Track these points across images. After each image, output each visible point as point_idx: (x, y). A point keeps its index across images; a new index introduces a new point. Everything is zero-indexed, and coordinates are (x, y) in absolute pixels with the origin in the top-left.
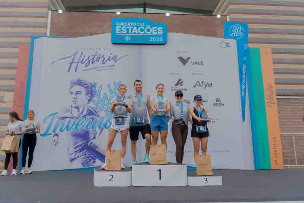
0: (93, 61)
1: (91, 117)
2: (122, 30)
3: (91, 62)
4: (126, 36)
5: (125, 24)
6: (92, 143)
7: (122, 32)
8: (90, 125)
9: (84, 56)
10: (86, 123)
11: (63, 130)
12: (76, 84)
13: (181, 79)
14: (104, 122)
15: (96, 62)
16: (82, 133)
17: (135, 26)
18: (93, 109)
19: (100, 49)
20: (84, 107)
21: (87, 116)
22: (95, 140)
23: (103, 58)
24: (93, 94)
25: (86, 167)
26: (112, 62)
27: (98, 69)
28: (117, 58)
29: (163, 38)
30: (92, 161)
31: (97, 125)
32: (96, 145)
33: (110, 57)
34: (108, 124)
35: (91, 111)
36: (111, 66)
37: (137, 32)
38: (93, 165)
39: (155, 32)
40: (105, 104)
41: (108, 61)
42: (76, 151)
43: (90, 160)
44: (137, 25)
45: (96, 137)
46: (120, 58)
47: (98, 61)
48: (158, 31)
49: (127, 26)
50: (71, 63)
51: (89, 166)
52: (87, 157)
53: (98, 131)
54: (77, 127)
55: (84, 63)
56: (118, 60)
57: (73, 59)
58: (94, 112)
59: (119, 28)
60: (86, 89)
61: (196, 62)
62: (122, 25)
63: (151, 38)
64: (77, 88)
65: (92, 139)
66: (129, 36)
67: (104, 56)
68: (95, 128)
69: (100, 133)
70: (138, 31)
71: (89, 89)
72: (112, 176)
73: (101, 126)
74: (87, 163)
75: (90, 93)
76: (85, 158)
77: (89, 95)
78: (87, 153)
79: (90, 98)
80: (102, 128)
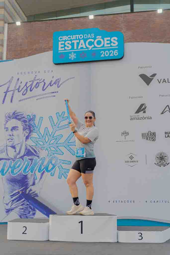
0: (31, 89)
1: (30, 157)
2: (66, 46)
3: (29, 89)
4: (70, 53)
5: (69, 38)
6: (31, 190)
7: (66, 48)
8: (28, 168)
9: (21, 82)
10: (23, 166)
12: (12, 118)
13: (143, 104)
15: (35, 88)
16: (19, 178)
17: (82, 39)
18: (32, 148)
19: (39, 72)
20: (21, 146)
21: (25, 156)
22: (34, 186)
24: (32, 129)
26: (54, 88)
27: (38, 97)
28: (61, 83)
29: (118, 52)
30: (31, 213)
31: (37, 168)
33: (52, 81)
34: (51, 166)
35: (29, 150)
36: (53, 93)
37: (85, 47)
39: (107, 44)
40: (47, 141)
41: (49, 85)
42: (13, 201)
43: (30, 212)
44: (85, 38)
45: (36, 183)
46: (63, 82)
47: (38, 86)
48: (111, 42)
49: (71, 40)
50: (6, 93)
52: (27, 208)
53: (38, 175)
54: (14, 170)
55: (21, 90)
56: (61, 85)
57: (8, 88)
58: (33, 151)
59: (62, 44)
60: (23, 123)
61: (164, 79)
62: (65, 39)
63: (102, 53)
64: (13, 122)
65: (30, 186)
66: (74, 52)
67: (44, 80)
68: (34, 172)
69: (41, 178)
70: (85, 44)
71: (27, 123)
72: (25, 228)
73: (41, 168)
74: (26, 215)
75: (28, 128)
76: (23, 209)
77: (27, 131)
78: (25, 203)
79: (29, 134)
80: (43, 171)
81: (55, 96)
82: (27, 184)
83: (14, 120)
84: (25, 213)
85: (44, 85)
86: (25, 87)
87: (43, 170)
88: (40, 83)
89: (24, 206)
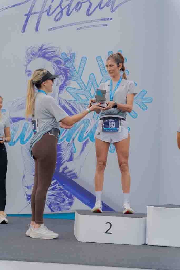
0: (68, 11)
3: (65, 11)
6: (66, 168)
11: (15, 143)
12: (38, 55)
14: (89, 128)
18: (69, 104)
22: (72, 162)
23: (88, 4)
24: (69, 75)
25: (56, 212)
26: (106, 12)
27: (79, 26)
28: (117, 4)
30: (67, 202)
31: (76, 136)
32: (73, 172)
36: (104, 20)
38: (68, 209)
40: (92, 94)
43: (64, 200)
46: (121, 4)
50: (28, 15)
51: (60, 210)
52: (58, 194)
53: (78, 145)
55: (53, 13)
56: (117, 7)
57: (32, 7)
65: (66, 161)
68: (71, 140)
69: (82, 150)
71: (62, 66)
72: (109, 225)
73: (83, 136)
74: (58, 204)
75: (63, 72)
76: (53, 195)
77: (61, 77)
78: (56, 187)
79: (64, 83)
80: (85, 140)
81: (106, 25)
82: (61, 158)
83: (41, 59)
84: (57, 202)
85: (90, 7)
86: (60, 7)
87: (86, 137)
88: (83, 3)
89: (55, 191)
